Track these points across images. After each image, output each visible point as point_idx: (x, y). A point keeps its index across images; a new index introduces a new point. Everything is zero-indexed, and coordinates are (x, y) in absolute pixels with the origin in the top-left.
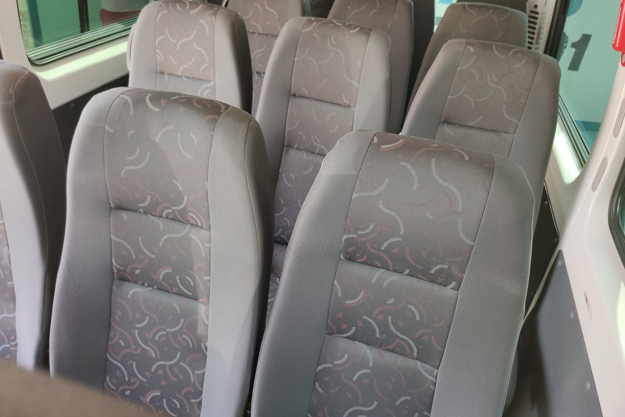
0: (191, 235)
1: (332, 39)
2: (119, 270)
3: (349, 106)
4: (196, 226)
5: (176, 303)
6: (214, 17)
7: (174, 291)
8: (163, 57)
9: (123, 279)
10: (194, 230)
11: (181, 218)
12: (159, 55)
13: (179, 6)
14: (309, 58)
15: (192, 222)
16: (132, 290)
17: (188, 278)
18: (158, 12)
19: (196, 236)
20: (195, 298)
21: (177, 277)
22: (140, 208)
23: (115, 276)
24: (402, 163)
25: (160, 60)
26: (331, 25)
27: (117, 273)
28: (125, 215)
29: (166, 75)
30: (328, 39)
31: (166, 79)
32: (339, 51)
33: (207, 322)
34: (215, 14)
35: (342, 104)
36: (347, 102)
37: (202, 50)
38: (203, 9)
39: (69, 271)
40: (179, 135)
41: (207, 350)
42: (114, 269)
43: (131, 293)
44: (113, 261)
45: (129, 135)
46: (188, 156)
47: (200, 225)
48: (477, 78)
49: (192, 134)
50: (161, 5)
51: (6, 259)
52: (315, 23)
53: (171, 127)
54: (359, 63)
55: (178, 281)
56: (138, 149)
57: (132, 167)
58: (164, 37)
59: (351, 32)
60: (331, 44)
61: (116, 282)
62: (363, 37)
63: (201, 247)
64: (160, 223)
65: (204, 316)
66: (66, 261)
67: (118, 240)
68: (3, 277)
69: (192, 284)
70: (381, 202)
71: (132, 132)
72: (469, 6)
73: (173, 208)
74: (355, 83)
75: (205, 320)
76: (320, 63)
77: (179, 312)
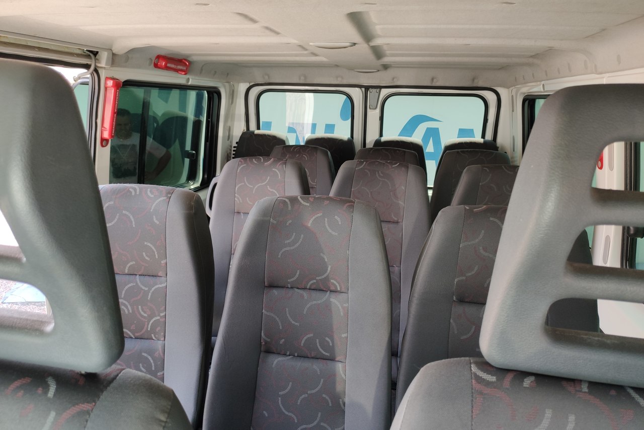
0: (332, 300)
1: (380, 172)
2: (266, 342)
3: (397, 222)
4: (335, 291)
5: (316, 367)
6: (284, 166)
7: (313, 355)
8: (240, 199)
9: (268, 352)
10: (333, 295)
11: (323, 288)
12: (238, 199)
13: (255, 160)
14: (363, 188)
15: (332, 288)
16: (276, 361)
17: (327, 339)
18: (239, 166)
19: (335, 300)
20: (332, 359)
21: (317, 340)
22: (288, 283)
23: (262, 348)
24: (491, 219)
25: (238, 202)
26: (378, 163)
27: (264, 345)
28: (275, 292)
29: (242, 214)
30: (377, 172)
31: (242, 217)
32: (386, 180)
33: (344, 377)
34: (285, 163)
35: (392, 221)
36: (396, 219)
37: (274, 191)
38: (274, 161)
39: (225, 348)
40: (326, 219)
41: (345, 406)
42: (262, 341)
43: (275, 363)
44: (262, 334)
45: (287, 224)
46: (333, 233)
47: (339, 289)
48: (496, 190)
49: (336, 217)
50: (240, 161)
51: (160, 350)
52: (365, 163)
53: (319, 215)
54: (403, 188)
55: (318, 345)
56: (294, 234)
57: (288, 249)
58: (243, 184)
59: (393, 166)
60: (379, 175)
61: (262, 355)
62: (403, 169)
63: (340, 308)
64: (305, 294)
65: (342, 372)
66: (223, 339)
67: (268, 314)
68: (153, 369)
69: (331, 344)
70: (481, 248)
71: (290, 221)
72: (462, 152)
73: (317, 278)
74: (401, 203)
75: (343, 376)
76: (371, 190)
77: (319, 373)
